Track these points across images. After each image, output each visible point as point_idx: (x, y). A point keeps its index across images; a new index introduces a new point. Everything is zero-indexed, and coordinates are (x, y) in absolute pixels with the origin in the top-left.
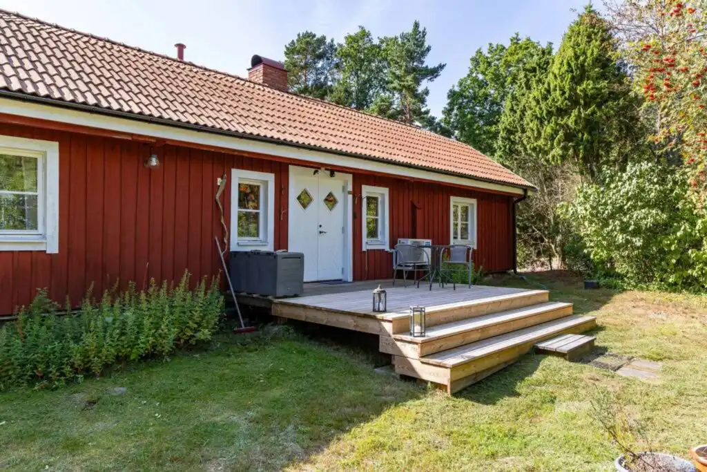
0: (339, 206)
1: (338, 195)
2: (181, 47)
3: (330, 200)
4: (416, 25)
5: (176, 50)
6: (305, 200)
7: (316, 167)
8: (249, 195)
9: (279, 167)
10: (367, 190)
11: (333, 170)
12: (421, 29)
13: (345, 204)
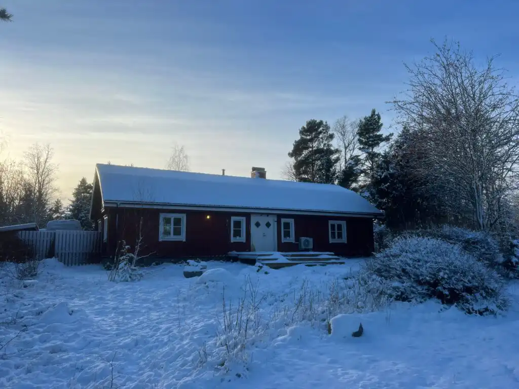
0: (271, 226)
1: (271, 222)
2: (224, 170)
3: (268, 225)
4: (374, 112)
5: (222, 171)
6: (258, 225)
7: (262, 214)
8: (238, 224)
9: (248, 216)
10: (283, 220)
11: (268, 215)
12: (376, 113)
13: (274, 225)
